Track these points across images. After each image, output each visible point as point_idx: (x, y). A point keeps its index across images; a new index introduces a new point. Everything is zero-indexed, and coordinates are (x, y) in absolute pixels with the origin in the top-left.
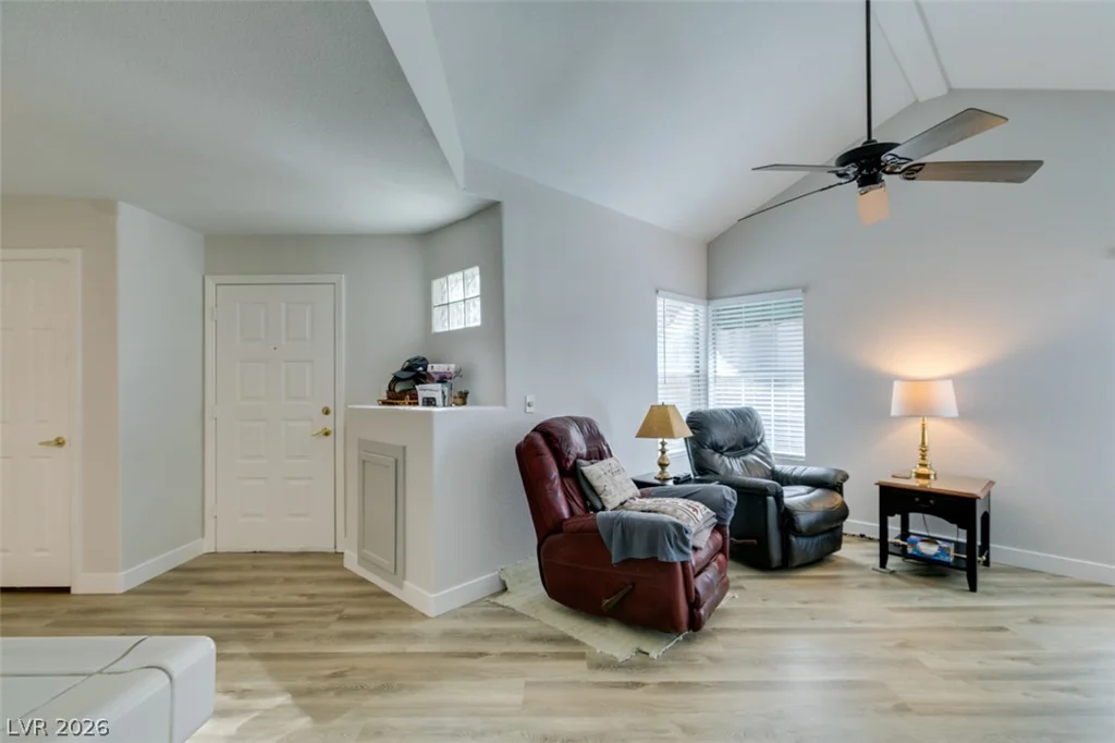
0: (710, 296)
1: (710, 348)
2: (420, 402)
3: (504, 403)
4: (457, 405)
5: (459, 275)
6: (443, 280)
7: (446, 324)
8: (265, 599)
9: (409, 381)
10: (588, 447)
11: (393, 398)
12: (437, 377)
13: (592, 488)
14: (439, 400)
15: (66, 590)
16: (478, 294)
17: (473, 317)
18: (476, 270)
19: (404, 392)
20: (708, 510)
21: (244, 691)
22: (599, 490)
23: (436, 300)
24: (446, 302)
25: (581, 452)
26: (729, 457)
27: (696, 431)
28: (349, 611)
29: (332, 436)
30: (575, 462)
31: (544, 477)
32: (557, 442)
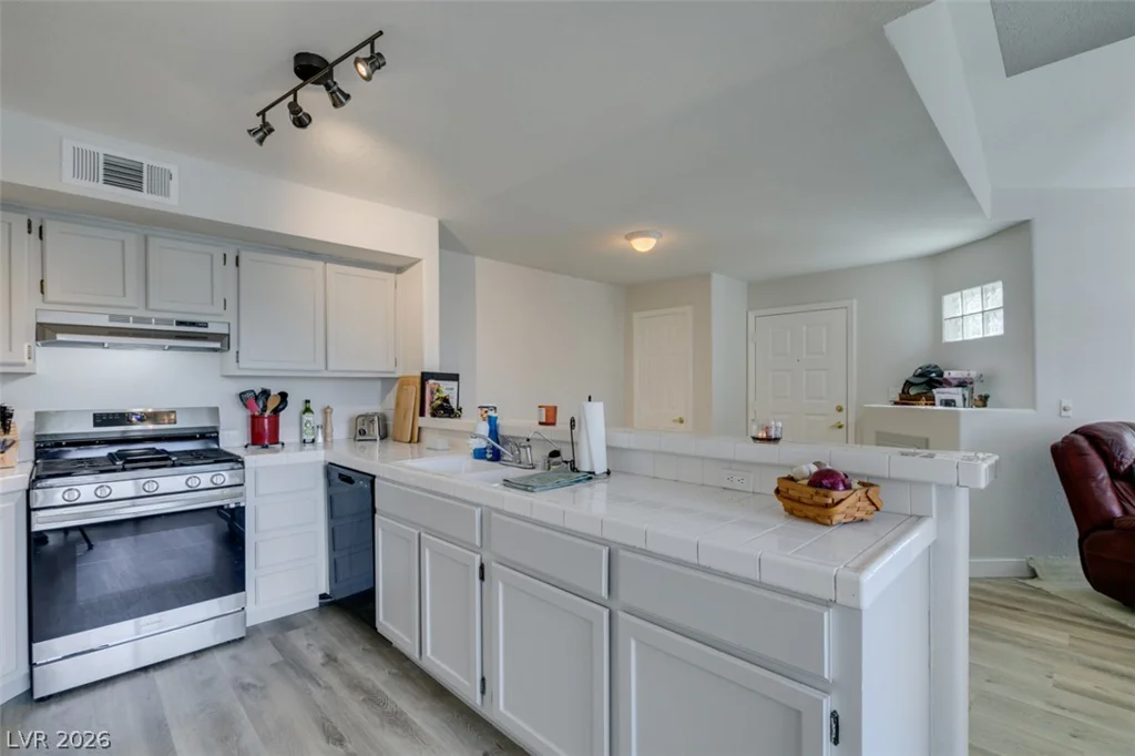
2: (937, 402)
3: (1033, 404)
4: (977, 406)
5: (977, 290)
6: (956, 295)
7: (960, 333)
9: (924, 384)
11: (906, 399)
12: (955, 382)
14: (959, 402)
16: (1001, 305)
17: (996, 327)
18: (998, 284)
19: (919, 395)
23: (947, 312)
24: (960, 314)
29: (845, 428)
30: (1131, 466)
31: (1088, 475)
32: (1107, 445)
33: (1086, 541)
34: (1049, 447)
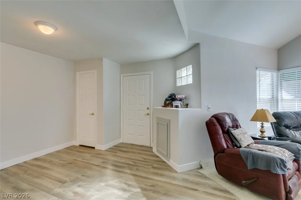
0: (279, 69)
1: (279, 88)
2: (174, 106)
3: (201, 108)
4: (185, 108)
5: (185, 68)
6: (180, 70)
7: (181, 84)
8: (134, 158)
9: (170, 100)
10: (232, 124)
11: (166, 105)
12: (179, 99)
13: (235, 139)
14: (180, 106)
15: (94, 148)
16: (192, 73)
17: (190, 81)
18: (191, 66)
19: (169, 104)
20: (290, 153)
21: (130, 184)
22: (239, 140)
23: (178, 76)
24: (181, 77)
25: (230, 125)
26: (293, 131)
27: (277, 120)
28: (155, 165)
29: (149, 115)
30: (228, 129)
31: (217, 133)
32: (221, 121)
33: (216, 157)
34: (205, 122)
